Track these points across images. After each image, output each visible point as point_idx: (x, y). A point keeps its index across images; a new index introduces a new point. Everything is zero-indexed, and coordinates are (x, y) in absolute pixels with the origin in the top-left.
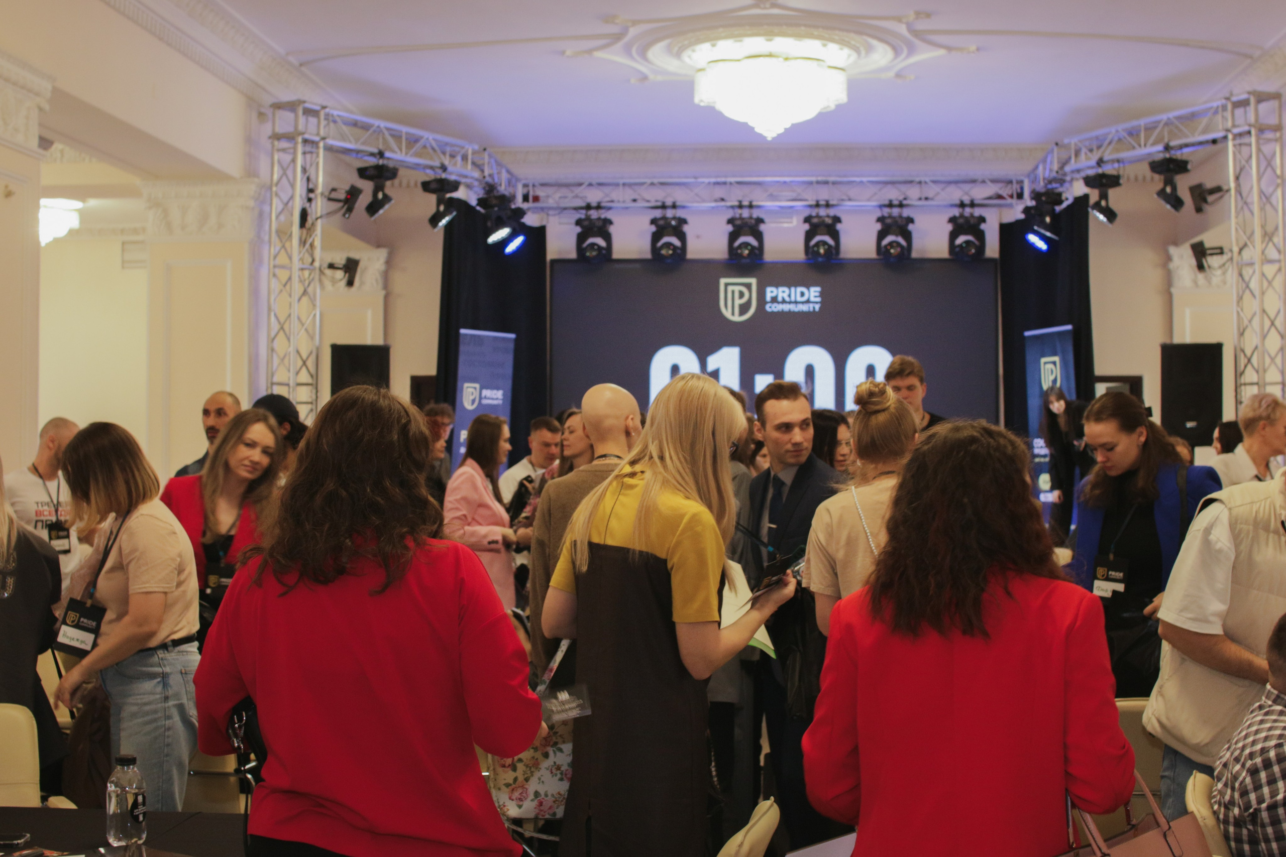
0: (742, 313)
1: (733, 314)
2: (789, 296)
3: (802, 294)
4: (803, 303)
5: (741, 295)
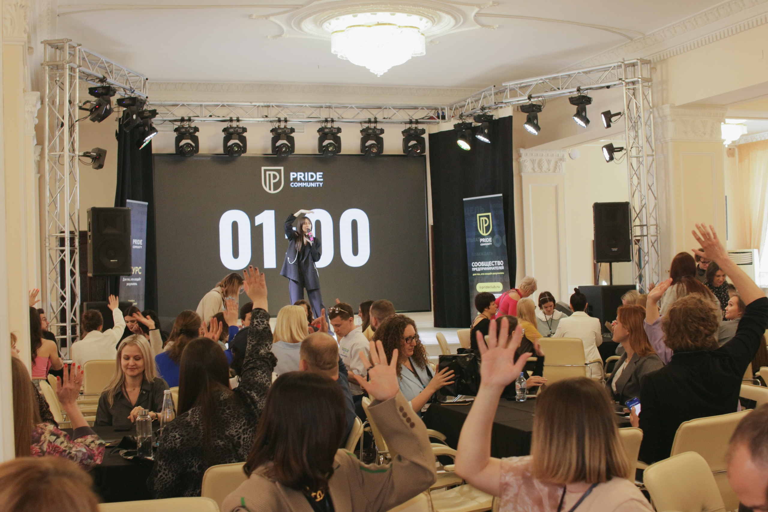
0: (276, 188)
1: (270, 189)
2: (304, 177)
3: (312, 177)
4: (313, 182)
5: (275, 177)
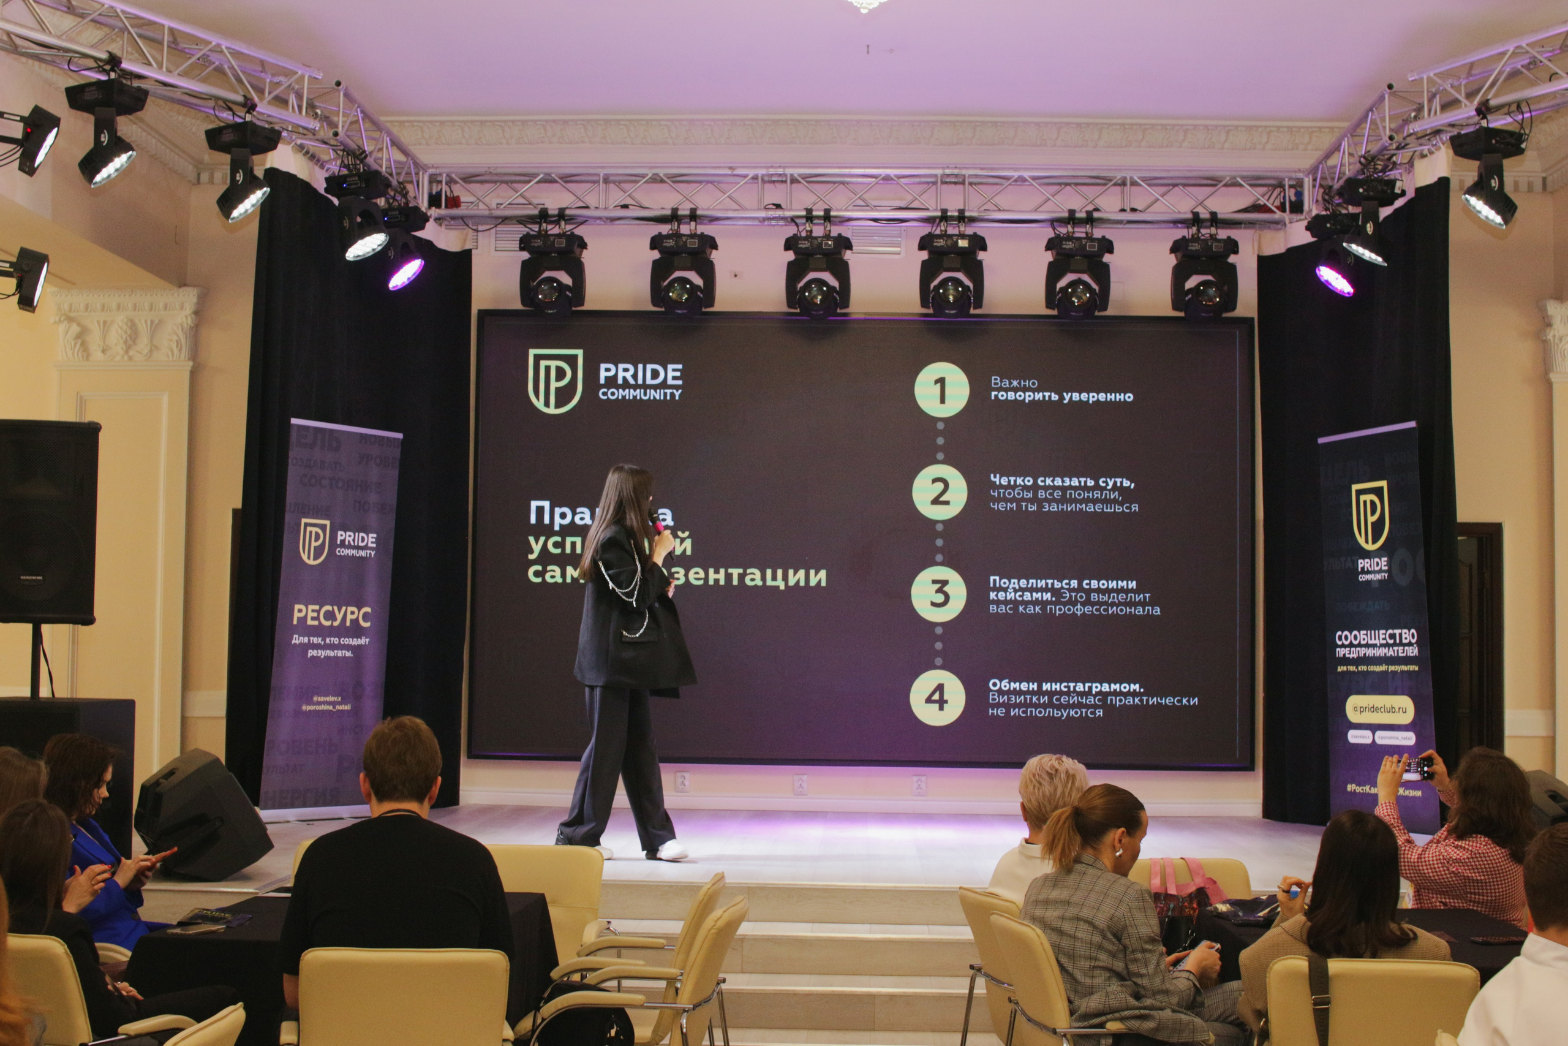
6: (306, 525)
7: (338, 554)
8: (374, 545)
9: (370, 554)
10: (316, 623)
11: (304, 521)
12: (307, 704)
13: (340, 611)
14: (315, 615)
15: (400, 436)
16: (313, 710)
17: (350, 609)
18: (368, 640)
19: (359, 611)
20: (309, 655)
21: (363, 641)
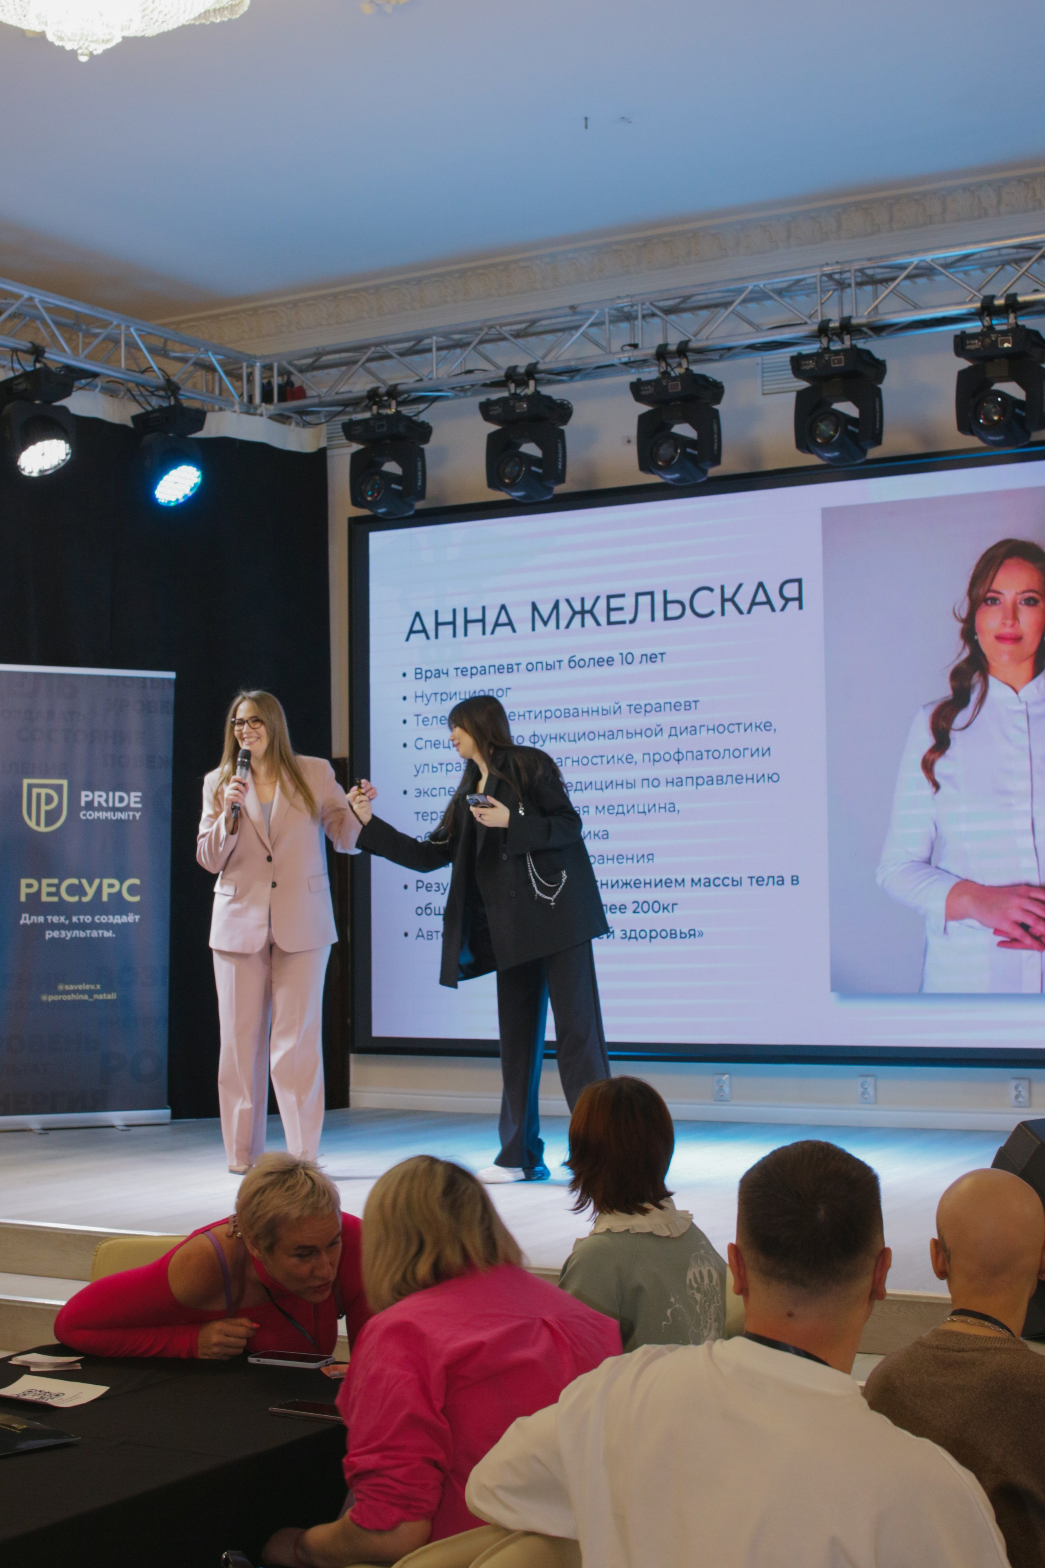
6: (30, 787)
7: (84, 818)
8: (139, 806)
9: (134, 816)
10: (55, 899)
11: (26, 782)
12: (49, 994)
13: (91, 885)
14: (53, 889)
15: (172, 675)
16: (59, 1001)
17: (106, 882)
18: (137, 917)
19: (121, 884)
20: (47, 937)
21: (131, 918)
